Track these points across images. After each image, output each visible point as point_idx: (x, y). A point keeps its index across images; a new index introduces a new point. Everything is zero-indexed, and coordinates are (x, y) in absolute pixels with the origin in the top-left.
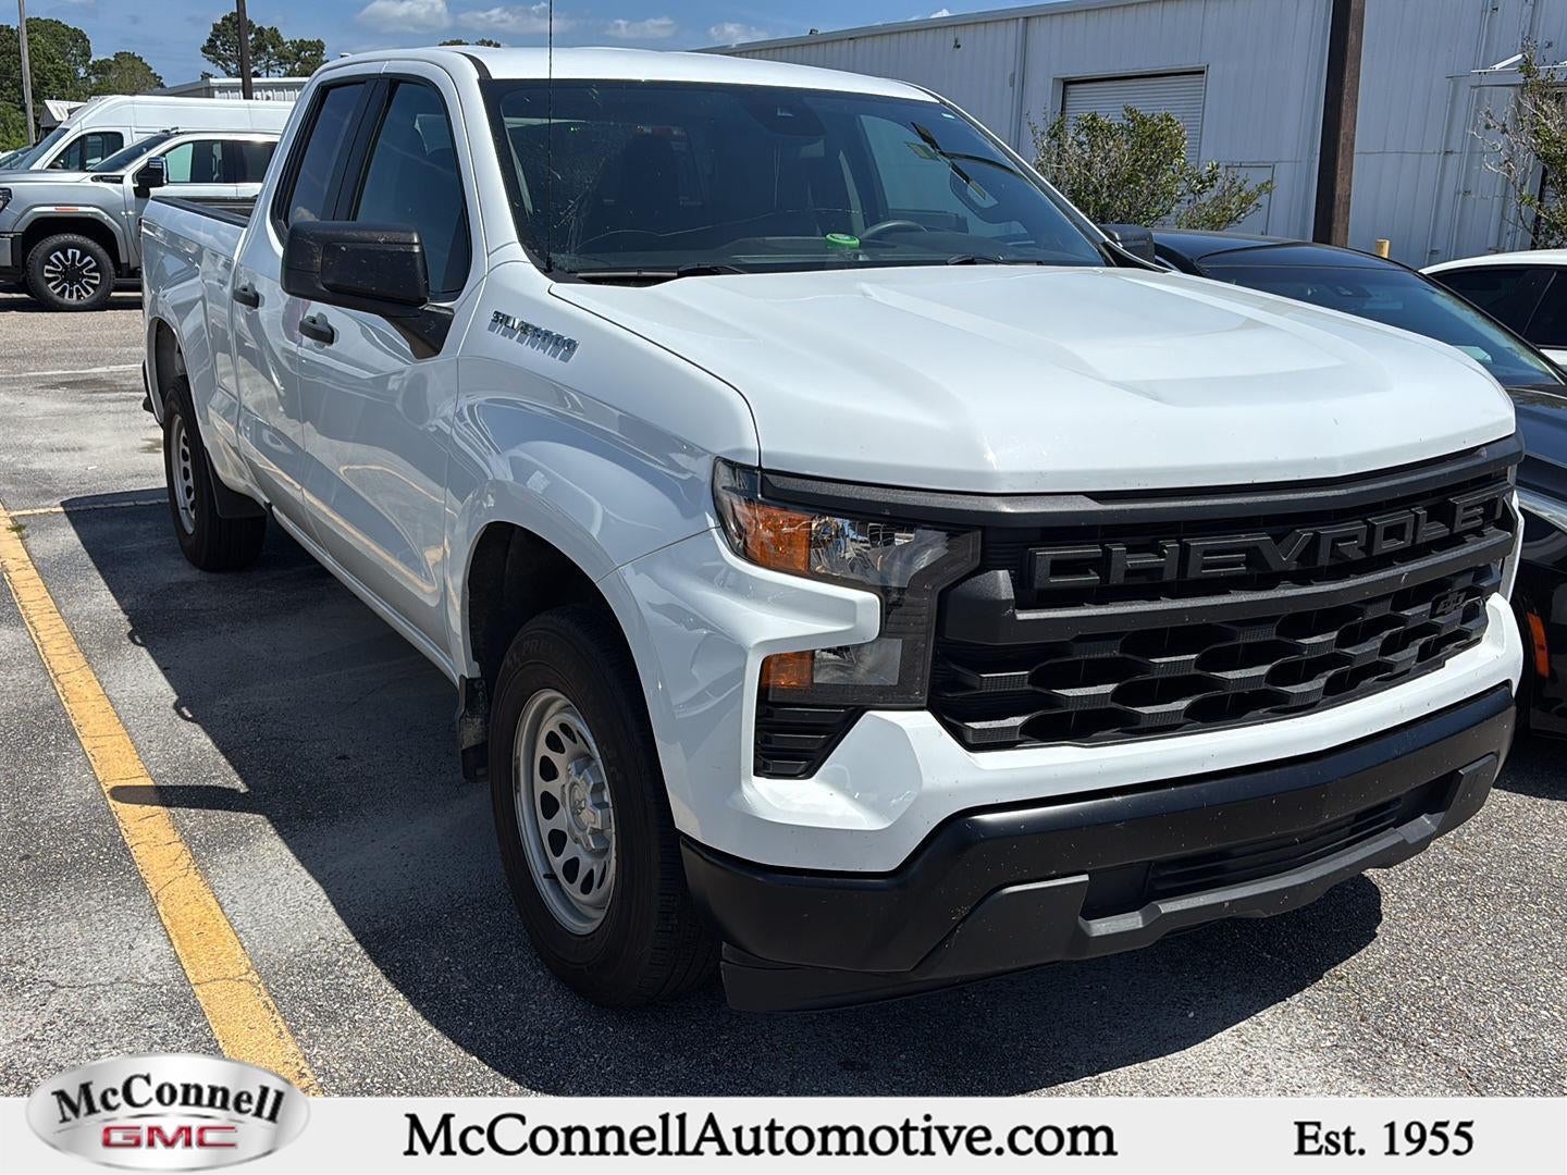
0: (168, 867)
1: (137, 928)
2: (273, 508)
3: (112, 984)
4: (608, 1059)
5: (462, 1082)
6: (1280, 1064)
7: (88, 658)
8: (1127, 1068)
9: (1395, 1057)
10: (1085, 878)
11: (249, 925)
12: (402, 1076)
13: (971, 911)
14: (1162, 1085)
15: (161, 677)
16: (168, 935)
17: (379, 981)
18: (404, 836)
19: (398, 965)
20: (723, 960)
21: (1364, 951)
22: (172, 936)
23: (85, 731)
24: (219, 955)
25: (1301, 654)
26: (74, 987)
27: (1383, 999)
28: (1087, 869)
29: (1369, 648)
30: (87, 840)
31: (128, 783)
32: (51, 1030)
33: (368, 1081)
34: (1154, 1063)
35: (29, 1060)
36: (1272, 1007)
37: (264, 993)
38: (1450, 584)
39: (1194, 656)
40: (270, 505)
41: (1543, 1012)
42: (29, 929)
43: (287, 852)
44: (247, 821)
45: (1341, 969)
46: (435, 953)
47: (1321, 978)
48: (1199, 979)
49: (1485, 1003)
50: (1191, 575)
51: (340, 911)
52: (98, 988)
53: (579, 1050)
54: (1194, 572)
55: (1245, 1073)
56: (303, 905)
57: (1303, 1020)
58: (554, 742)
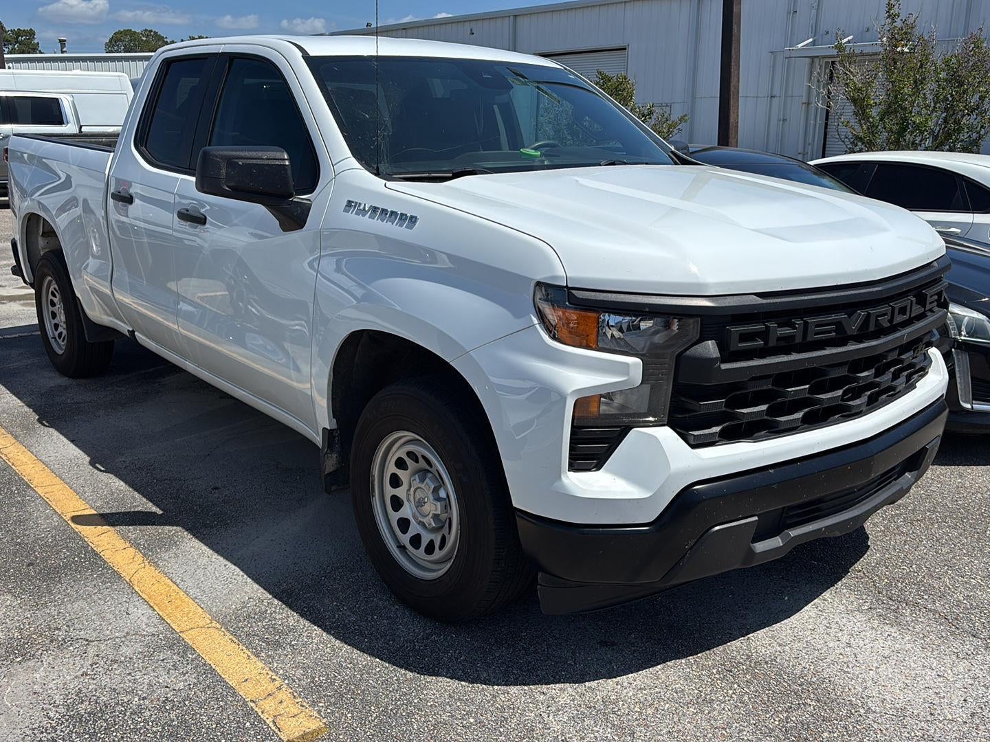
0: (131, 563)
1: (126, 602)
2: (136, 333)
3: (125, 637)
4: (459, 653)
5: (375, 674)
6: (844, 620)
7: (16, 437)
8: (762, 630)
9: (904, 611)
10: (756, 518)
11: (199, 594)
12: (336, 675)
13: (696, 543)
14: (785, 638)
15: (72, 446)
16: (149, 604)
17: (298, 621)
18: (276, 533)
19: (306, 610)
20: (540, 585)
21: (866, 555)
22: (152, 605)
23: (35, 483)
24: (188, 613)
25: (858, 382)
26: (100, 640)
27: (886, 580)
28: (756, 513)
29: (886, 378)
30: (67, 550)
31: (79, 513)
32: (97, 667)
33: (317, 679)
34: (776, 626)
35: (90, 687)
36: (828, 590)
37: (228, 634)
38: (921, 340)
39: (807, 386)
40: (132, 333)
41: (972, 580)
42: (53, 608)
43: (205, 548)
44: (170, 531)
45: (858, 566)
46: (326, 601)
47: (849, 572)
48: (783, 578)
49: (940, 578)
50: (809, 339)
51: (256, 580)
52: (117, 640)
53: (439, 650)
54: (812, 337)
55: (828, 627)
56: (230, 580)
57: (847, 596)
58: (400, 464)
